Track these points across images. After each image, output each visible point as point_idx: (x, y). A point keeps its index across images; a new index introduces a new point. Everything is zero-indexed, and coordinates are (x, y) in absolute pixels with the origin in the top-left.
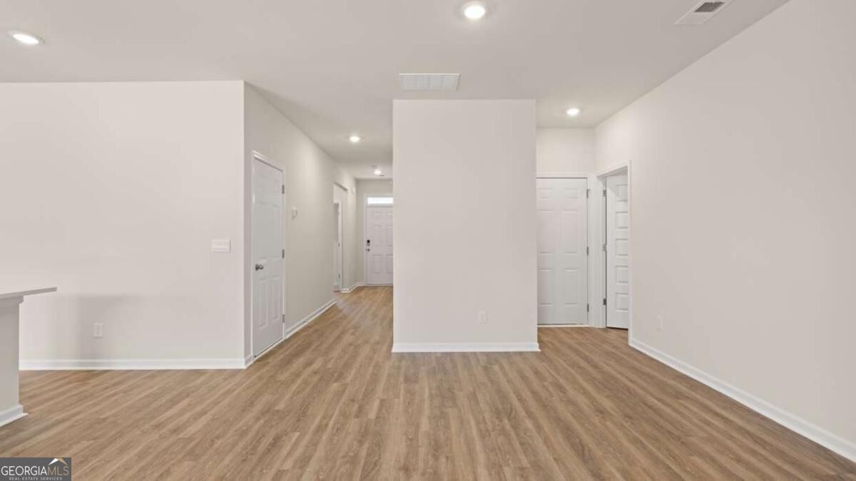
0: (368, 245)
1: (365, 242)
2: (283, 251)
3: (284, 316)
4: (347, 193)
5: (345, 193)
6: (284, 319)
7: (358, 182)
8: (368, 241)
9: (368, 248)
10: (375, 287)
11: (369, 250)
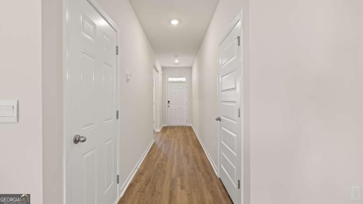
0: (169, 104)
1: (167, 102)
2: (117, 112)
3: (118, 176)
4: (159, 73)
5: (157, 73)
6: (118, 180)
7: (163, 68)
8: (169, 102)
9: (168, 105)
10: (173, 127)
11: (169, 106)
